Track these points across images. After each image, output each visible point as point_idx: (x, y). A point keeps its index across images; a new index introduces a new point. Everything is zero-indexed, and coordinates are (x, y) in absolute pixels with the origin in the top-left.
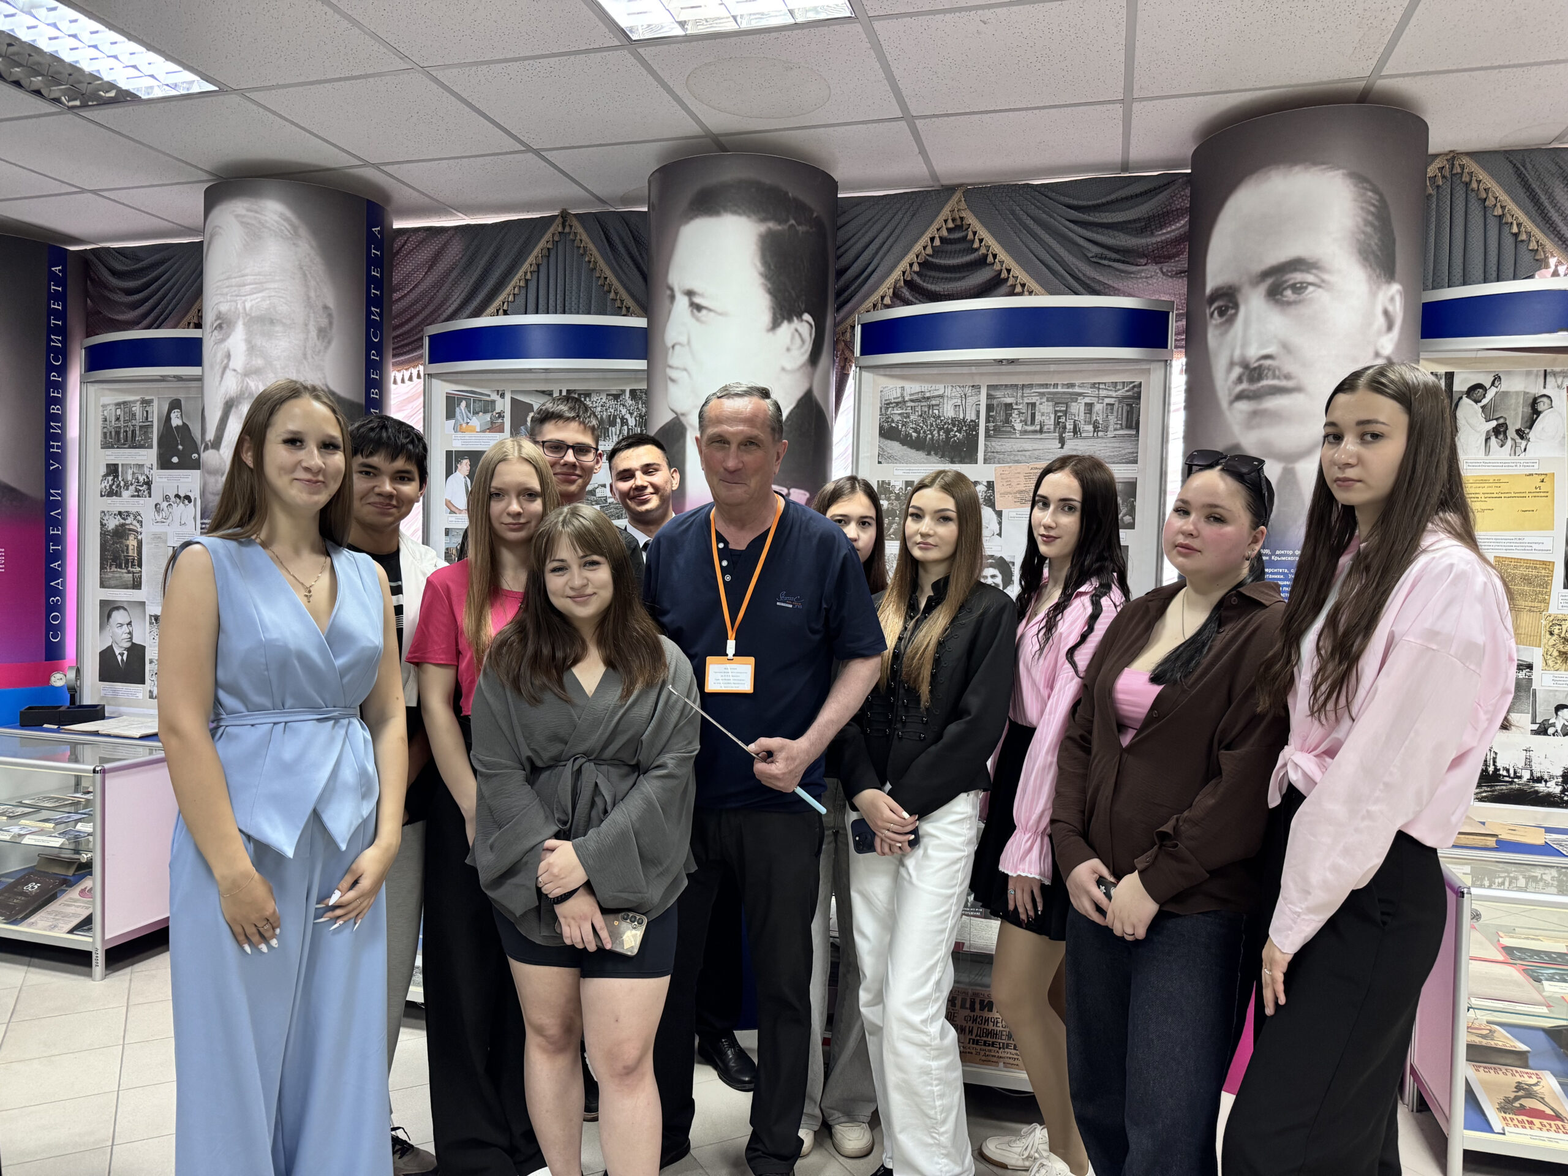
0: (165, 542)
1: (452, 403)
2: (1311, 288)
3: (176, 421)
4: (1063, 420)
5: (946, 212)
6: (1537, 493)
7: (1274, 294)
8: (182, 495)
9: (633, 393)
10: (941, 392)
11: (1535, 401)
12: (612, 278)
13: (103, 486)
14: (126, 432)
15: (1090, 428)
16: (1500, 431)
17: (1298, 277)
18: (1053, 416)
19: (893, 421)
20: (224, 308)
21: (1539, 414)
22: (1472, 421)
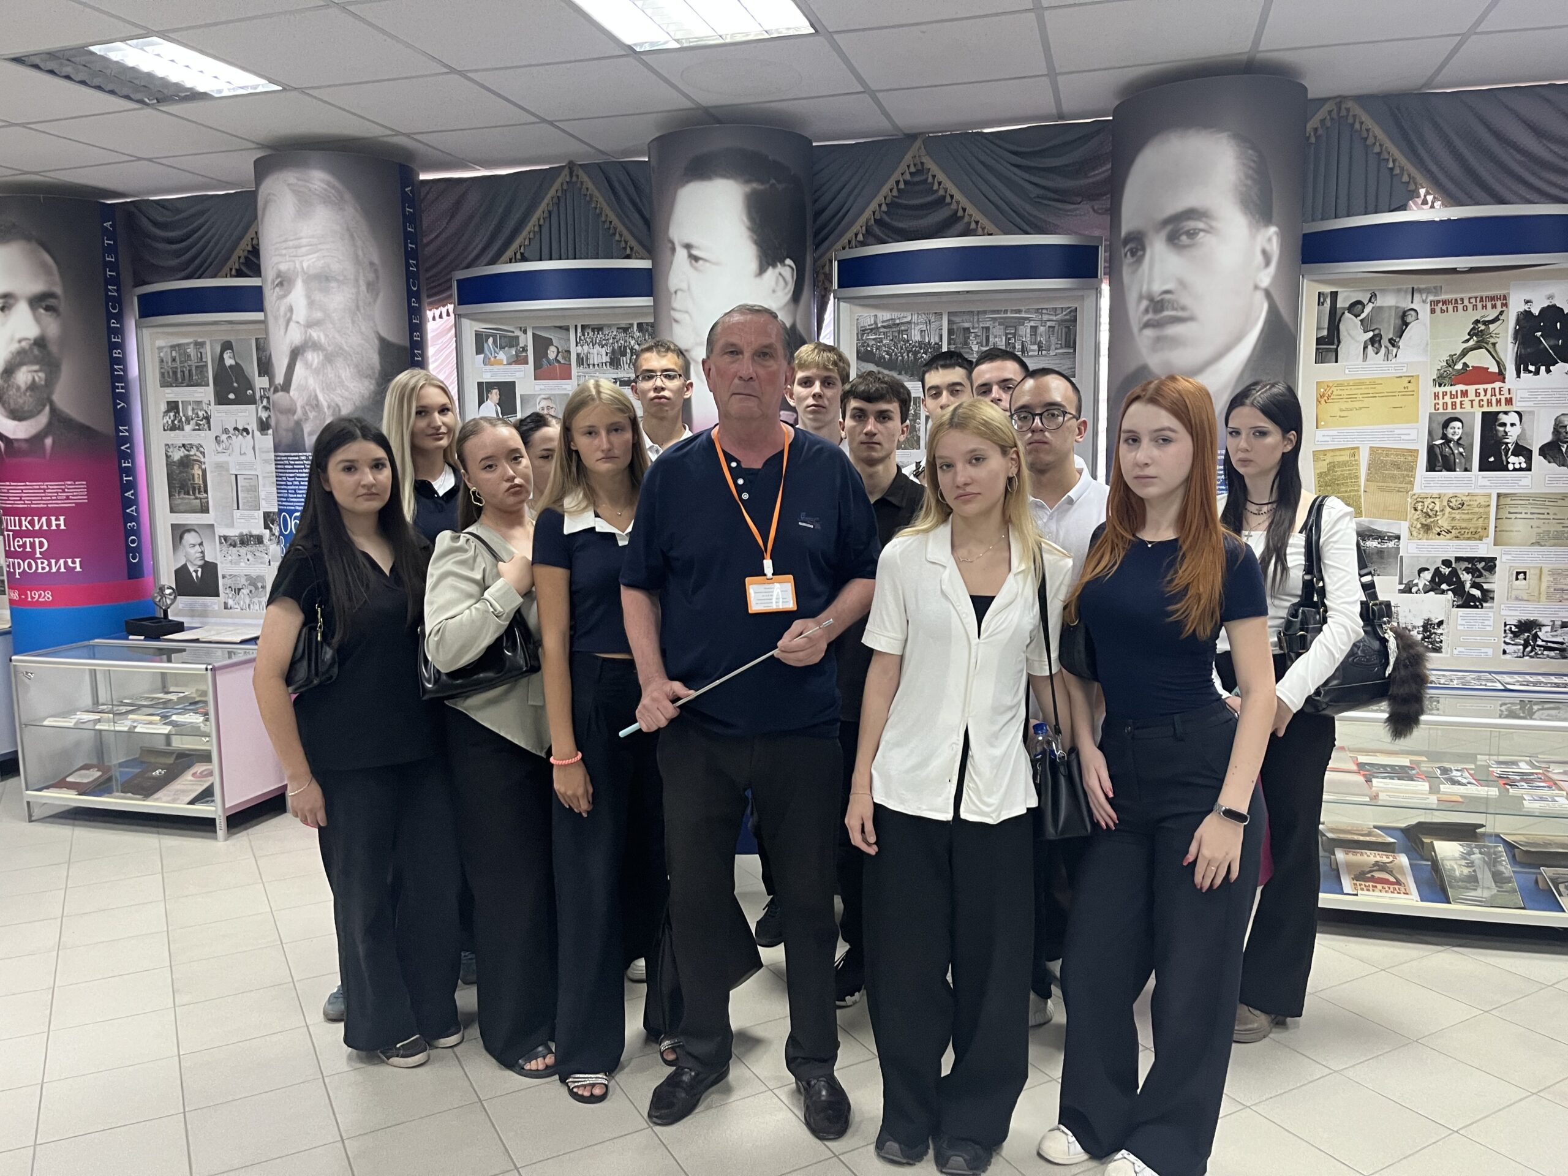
0: (228, 470)
1: (480, 339)
2: (1202, 234)
3: (229, 361)
4: (1013, 341)
5: (908, 158)
6: (1407, 392)
7: (1173, 239)
8: (240, 428)
9: (640, 325)
10: (909, 319)
11: (1404, 315)
12: (616, 222)
13: (165, 421)
14: (183, 372)
15: (1035, 347)
16: (1376, 341)
17: (1191, 224)
18: (1004, 338)
19: (868, 345)
20: (283, 267)
21: (1407, 325)
22: (1353, 333)
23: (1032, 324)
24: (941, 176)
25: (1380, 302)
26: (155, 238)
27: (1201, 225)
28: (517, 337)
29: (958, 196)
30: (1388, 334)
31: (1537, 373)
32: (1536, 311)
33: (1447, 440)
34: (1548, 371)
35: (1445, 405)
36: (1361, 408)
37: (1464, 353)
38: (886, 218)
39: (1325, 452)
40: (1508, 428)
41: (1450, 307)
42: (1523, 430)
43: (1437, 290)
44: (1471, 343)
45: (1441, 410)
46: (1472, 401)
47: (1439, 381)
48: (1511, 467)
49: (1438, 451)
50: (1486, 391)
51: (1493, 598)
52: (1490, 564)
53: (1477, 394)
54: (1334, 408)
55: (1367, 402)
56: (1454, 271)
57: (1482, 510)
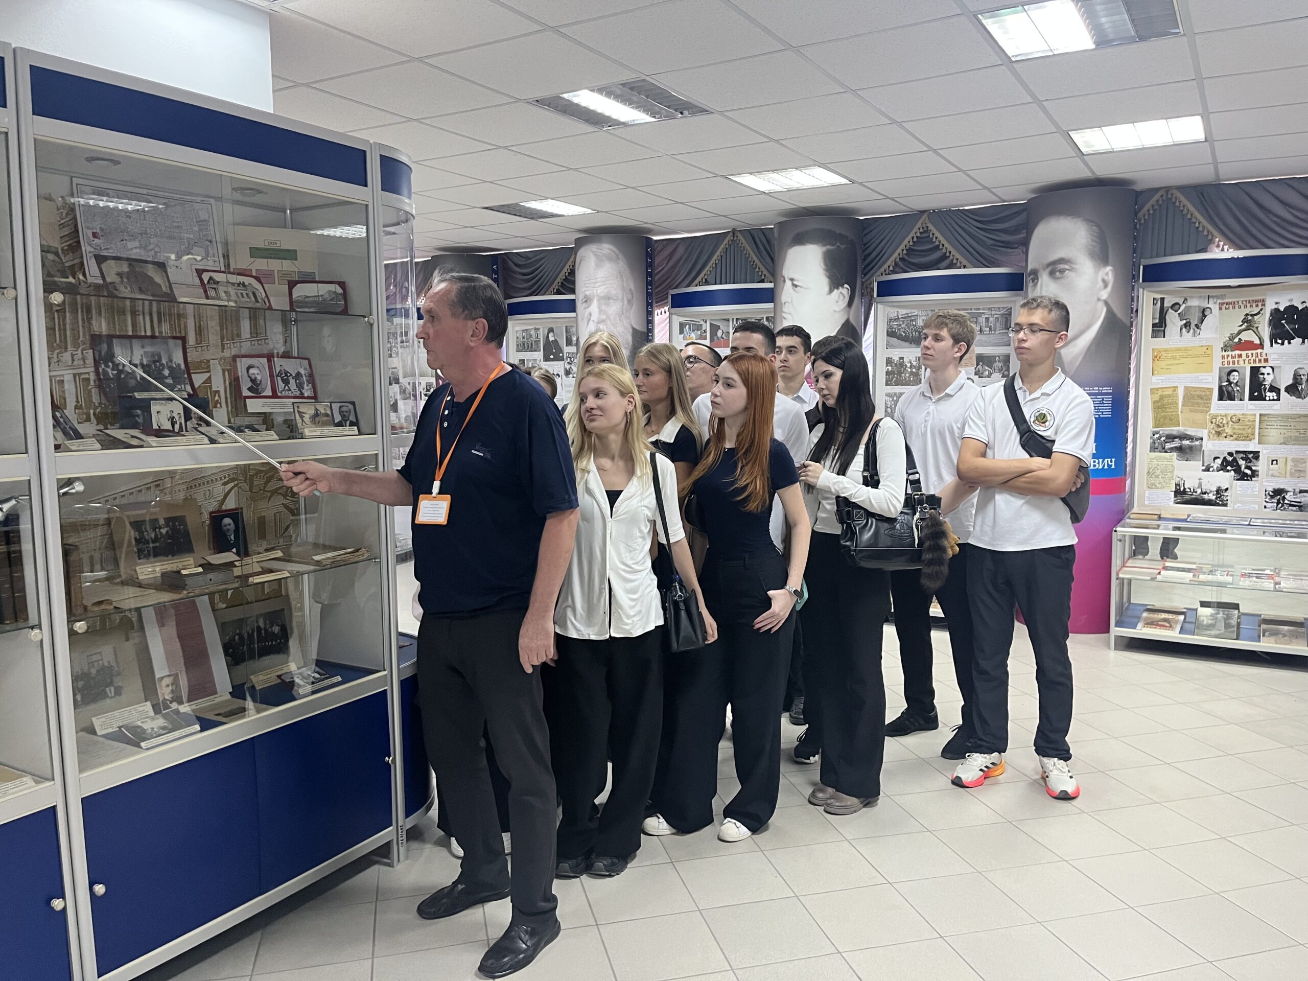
1: (682, 326)
2: (1067, 271)
3: (551, 338)
5: (919, 225)
6: (1206, 355)
7: (1052, 274)
8: (556, 373)
10: (916, 314)
11: (1204, 310)
12: (757, 261)
14: (528, 344)
16: (1187, 325)
17: (1062, 266)
19: (893, 328)
20: (588, 293)
21: (1206, 316)
22: (1174, 321)
23: (986, 316)
24: (937, 234)
25: (1189, 303)
26: (515, 272)
27: (1067, 267)
28: (701, 325)
29: (947, 245)
30: (1194, 322)
31: (1283, 344)
32: (1282, 309)
33: (1230, 383)
34: (1289, 343)
35: (1228, 363)
36: (1179, 364)
37: (1239, 333)
38: (906, 257)
39: (1157, 389)
40: (1266, 376)
41: (1231, 306)
42: (1275, 377)
43: (1222, 297)
44: (1244, 327)
45: (1226, 365)
46: (1244, 360)
47: (1225, 348)
48: (1267, 398)
49: (1224, 389)
50: (1252, 354)
51: (1258, 475)
52: (1256, 455)
53: (1247, 356)
54: (1162, 364)
55: (1182, 360)
56: (1229, 287)
57: (1251, 423)
